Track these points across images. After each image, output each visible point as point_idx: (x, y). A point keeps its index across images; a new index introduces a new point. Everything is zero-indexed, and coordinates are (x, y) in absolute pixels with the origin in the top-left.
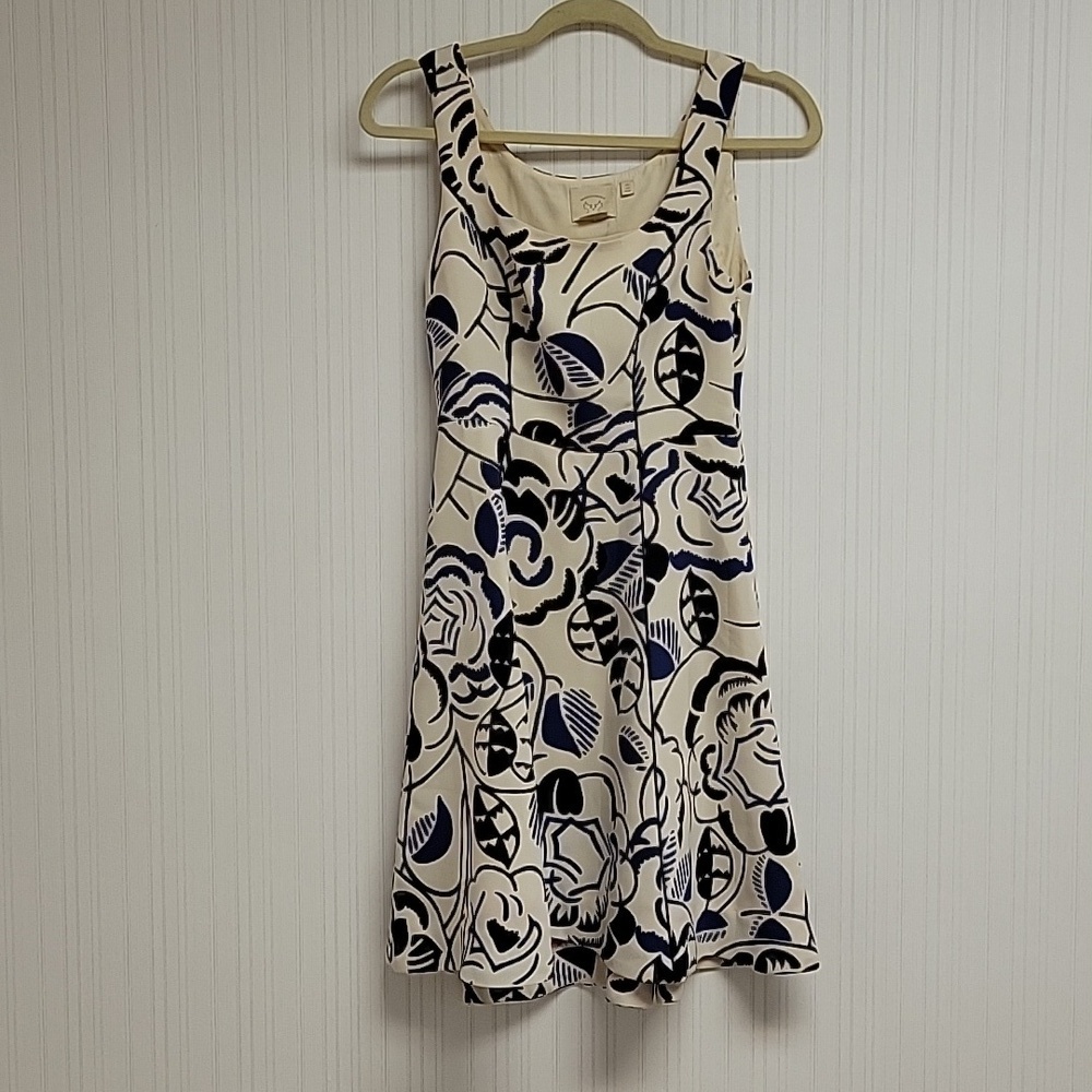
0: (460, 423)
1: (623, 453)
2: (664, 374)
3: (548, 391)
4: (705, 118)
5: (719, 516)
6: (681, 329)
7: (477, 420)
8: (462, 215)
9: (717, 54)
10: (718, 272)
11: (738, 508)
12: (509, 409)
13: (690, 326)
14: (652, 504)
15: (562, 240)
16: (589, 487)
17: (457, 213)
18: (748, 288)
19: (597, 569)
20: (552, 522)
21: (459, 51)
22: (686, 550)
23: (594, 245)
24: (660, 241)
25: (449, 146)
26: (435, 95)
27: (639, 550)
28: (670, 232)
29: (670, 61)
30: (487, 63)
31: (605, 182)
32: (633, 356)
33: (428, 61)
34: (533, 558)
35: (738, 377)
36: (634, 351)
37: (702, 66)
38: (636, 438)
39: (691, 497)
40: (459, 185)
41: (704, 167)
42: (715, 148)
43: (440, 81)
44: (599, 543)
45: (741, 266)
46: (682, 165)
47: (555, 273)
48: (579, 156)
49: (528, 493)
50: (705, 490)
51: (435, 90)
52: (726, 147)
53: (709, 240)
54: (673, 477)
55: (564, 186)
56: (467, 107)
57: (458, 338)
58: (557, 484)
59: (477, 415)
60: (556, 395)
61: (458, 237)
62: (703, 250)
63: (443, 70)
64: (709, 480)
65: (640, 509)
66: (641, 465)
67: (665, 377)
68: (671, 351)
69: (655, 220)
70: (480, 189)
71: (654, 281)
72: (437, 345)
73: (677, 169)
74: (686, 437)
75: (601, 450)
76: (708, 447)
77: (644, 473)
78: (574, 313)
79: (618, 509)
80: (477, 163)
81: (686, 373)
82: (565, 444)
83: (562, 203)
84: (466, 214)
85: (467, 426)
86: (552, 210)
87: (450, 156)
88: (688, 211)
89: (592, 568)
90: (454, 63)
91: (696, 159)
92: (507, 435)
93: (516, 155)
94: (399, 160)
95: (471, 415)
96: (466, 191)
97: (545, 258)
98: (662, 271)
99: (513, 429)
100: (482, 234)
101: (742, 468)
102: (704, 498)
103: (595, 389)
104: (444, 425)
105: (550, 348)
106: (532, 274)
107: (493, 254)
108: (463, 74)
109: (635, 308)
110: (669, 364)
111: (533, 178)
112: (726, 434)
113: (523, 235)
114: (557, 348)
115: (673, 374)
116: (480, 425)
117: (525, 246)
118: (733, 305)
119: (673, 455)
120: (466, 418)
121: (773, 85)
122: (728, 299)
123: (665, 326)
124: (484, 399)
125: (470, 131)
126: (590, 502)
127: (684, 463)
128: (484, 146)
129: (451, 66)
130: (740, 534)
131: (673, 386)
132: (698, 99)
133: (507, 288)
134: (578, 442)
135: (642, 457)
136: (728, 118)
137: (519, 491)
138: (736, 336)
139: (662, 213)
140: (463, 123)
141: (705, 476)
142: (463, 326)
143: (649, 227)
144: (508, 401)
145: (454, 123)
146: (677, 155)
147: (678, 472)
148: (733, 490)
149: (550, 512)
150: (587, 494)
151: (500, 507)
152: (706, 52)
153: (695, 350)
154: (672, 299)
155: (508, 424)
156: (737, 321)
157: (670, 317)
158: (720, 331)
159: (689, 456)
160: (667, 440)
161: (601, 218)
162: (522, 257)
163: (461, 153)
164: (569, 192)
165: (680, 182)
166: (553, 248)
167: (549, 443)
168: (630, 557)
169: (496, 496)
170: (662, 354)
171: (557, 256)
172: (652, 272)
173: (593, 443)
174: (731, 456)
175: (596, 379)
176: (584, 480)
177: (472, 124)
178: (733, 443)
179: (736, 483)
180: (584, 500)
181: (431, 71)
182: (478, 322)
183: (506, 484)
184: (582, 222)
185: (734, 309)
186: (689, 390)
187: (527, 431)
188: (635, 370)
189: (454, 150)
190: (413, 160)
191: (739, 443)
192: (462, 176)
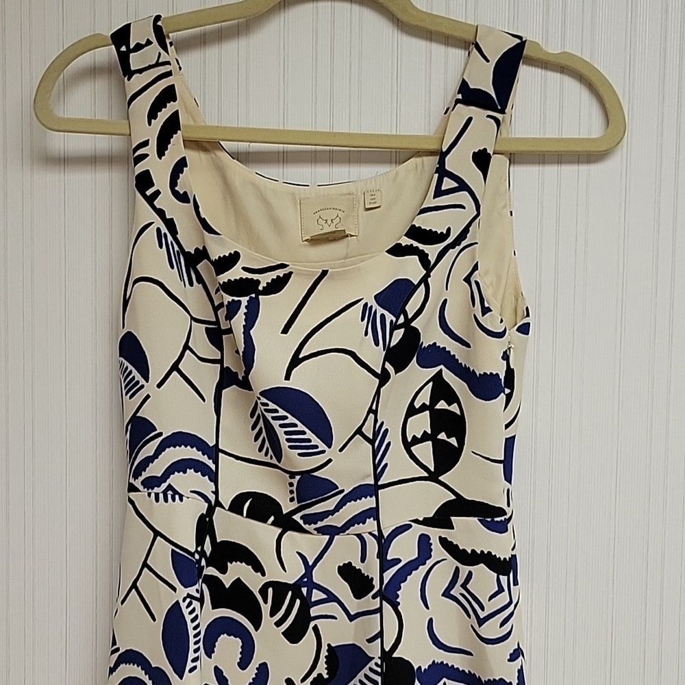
0: (149, 495)
1: (359, 536)
2: (414, 437)
3: (266, 454)
4: (473, 111)
5: (481, 622)
6: (438, 379)
7: (170, 493)
8: (158, 230)
9: (491, 30)
10: (486, 310)
11: (506, 613)
12: (214, 477)
13: (448, 376)
14: (395, 606)
15: (283, 266)
16: (317, 577)
17: (153, 229)
18: (524, 329)
19: (326, 676)
20: (267, 620)
21: (159, 23)
22: (438, 661)
23: (324, 273)
24: (411, 269)
25: (145, 144)
26: (129, 79)
27: (376, 664)
28: (424, 258)
29: (431, 40)
30: (202, 41)
31: (345, 191)
32: (372, 416)
33: (121, 37)
34: (243, 664)
35: (510, 442)
36: (373, 411)
37: (472, 45)
38: (377, 519)
39: (447, 594)
40: (157, 193)
41: (470, 174)
42: (485, 150)
43: (135, 61)
44: (329, 645)
45: (517, 300)
46: (442, 172)
47: (274, 308)
48: (314, 158)
49: (238, 583)
50: (464, 586)
51: (128, 73)
52: (499, 148)
53: (476, 268)
54: (423, 570)
55: (293, 195)
56: (169, 95)
57: (150, 387)
58: (274, 573)
59: (170, 487)
60: (274, 461)
61: (153, 259)
62: (467, 280)
63: (139, 47)
64: (470, 574)
65: (380, 610)
66: (382, 554)
67: (416, 441)
68: (423, 408)
69: (406, 241)
70: (183, 198)
71: (402, 320)
72: (126, 394)
73: (437, 175)
74: (442, 518)
75: (332, 532)
76: (468, 532)
77: (385, 565)
78: (296, 361)
79: (354, 605)
80: (181, 165)
81: (442, 436)
82: (286, 523)
83: (290, 216)
84: (164, 230)
85: (157, 500)
86: (277, 225)
87: (145, 156)
88: (449, 229)
89: (320, 675)
90: (153, 39)
91: (459, 163)
92: (211, 510)
93: (235, 156)
94: (93, 160)
95: (164, 486)
96: (166, 201)
97: (260, 288)
98: (411, 308)
99: (218, 504)
100: (187, 255)
101: (514, 557)
102: (463, 595)
103: (321, 459)
104: (133, 495)
105: (264, 404)
106: (243, 310)
107: (200, 280)
108: (163, 52)
109: (375, 356)
110: (421, 424)
111: (254, 185)
112: (492, 517)
113: (233, 259)
114: (272, 406)
115: (425, 437)
116: (174, 500)
117: (235, 273)
118: (505, 353)
119: (424, 541)
120: (156, 490)
121: (563, 69)
122: (498, 346)
123: (416, 376)
124: (181, 466)
125: (172, 125)
126: (317, 595)
127: (438, 551)
128: (189, 143)
129: (149, 43)
130: (509, 646)
131: (425, 452)
132: (464, 86)
133: (217, 322)
134: (301, 522)
135: (384, 543)
136: (502, 112)
137: (227, 580)
138: (507, 391)
139: (414, 232)
140: (164, 115)
141: (464, 570)
142: (156, 373)
143: (397, 251)
144: (213, 467)
145: (152, 115)
146: (437, 158)
147: (429, 563)
148: (501, 590)
149: (266, 608)
150: (313, 586)
151: (193, 610)
152: (477, 26)
153: (454, 408)
154: (426, 341)
155: (212, 498)
156: (510, 373)
157: (422, 364)
158: (486, 387)
159: (444, 542)
160: (416, 521)
161: (336, 237)
162: (230, 287)
163: (161, 153)
164: (299, 203)
165: (439, 193)
166: (273, 275)
167: (265, 521)
168: (366, 670)
169: (189, 596)
170: (412, 411)
171: (277, 286)
172: (399, 310)
173: (320, 524)
174: (499, 545)
175: (322, 446)
176: (309, 569)
177: (174, 118)
178: (502, 528)
179: (503, 579)
180: (310, 593)
181: (123, 49)
182: (175, 367)
183: (211, 571)
184: (315, 241)
185: (506, 357)
186: (447, 458)
187: (236, 506)
188: (376, 434)
189: (152, 149)
190: (109, 160)
191: (510, 526)
192: (161, 181)
